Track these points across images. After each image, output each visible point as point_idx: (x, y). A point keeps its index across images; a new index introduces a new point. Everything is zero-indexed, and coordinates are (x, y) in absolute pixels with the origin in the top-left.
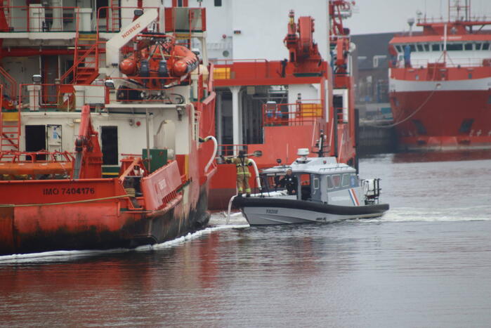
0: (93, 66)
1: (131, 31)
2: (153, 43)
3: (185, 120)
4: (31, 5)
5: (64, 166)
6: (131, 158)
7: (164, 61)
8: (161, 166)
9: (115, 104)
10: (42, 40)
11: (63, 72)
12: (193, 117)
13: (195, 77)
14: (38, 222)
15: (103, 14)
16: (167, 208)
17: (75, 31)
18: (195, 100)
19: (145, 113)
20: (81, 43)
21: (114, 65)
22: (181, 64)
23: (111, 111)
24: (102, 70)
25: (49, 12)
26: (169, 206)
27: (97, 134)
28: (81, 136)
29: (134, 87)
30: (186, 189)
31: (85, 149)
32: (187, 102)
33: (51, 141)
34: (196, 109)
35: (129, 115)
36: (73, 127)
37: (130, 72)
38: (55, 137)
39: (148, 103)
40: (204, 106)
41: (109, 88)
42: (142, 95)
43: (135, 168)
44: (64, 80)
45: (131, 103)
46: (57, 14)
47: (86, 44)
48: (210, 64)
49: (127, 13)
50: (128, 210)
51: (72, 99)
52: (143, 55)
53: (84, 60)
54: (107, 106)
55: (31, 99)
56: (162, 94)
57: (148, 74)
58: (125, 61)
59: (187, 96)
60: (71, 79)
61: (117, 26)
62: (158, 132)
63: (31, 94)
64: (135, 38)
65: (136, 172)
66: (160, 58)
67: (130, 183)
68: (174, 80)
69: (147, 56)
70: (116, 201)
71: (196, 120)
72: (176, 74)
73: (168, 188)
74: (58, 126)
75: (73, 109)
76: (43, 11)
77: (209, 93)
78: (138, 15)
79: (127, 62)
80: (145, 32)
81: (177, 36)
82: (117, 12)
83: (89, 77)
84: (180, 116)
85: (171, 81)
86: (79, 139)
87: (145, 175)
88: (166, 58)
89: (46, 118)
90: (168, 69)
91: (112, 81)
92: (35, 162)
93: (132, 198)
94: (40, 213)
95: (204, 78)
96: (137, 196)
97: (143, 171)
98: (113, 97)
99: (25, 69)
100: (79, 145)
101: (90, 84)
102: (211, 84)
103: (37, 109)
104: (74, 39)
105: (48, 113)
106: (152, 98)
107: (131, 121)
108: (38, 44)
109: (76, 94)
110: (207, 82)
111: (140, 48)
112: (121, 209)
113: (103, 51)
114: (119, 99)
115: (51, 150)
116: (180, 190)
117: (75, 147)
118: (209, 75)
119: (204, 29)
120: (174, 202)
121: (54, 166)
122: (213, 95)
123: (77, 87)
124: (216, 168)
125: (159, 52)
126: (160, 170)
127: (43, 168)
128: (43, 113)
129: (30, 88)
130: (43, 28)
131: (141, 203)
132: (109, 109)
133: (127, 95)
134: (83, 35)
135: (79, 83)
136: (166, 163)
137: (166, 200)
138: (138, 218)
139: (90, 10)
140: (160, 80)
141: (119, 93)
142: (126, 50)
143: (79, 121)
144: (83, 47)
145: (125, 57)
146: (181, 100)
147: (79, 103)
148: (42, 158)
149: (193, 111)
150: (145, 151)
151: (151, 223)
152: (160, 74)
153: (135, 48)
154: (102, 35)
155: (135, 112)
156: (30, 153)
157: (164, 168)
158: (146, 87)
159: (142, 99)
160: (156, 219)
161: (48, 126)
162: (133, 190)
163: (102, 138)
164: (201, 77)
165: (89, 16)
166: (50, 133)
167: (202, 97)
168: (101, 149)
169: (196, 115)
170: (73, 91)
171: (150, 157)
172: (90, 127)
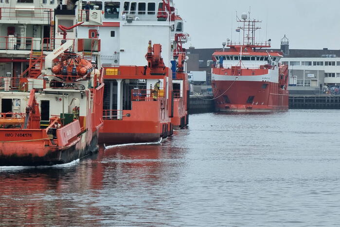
0: (39, 68)
1: (58, 51)
2: (69, 58)
3: (85, 98)
4: (10, 36)
5: (20, 121)
6: (55, 117)
7: (75, 67)
8: (69, 123)
9: (48, 89)
10: (13, 54)
11: (24, 71)
12: (90, 97)
13: (92, 75)
14: (2, 151)
15: (46, 41)
16: (70, 145)
17: (30, 50)
18: (92, 87)
19: (62, 94)
20: (33, 56)
21: (49, 69)
22: (84, 69)
23: (46, 92)
24: (43, 71)
25: (18, 39)
26: (72, 144)
27: (38, 104)
28: (29, 106)
29: (59, 80)
30: (84, 135)
31: (31, 112)
32: (87, 89)
33: (15, 107)
34: (92, 92)
35: (56, 95)
36: (27, 100)
37: (57, 73)
38: (17, 105)
39: (66, 89)
40: (97, 91)
41: (46, 80)
42: (63, 85)
43: (55, 123)
44: (24, 75)
45: (57, 89)
46: (23, 41)
47: (36, 57)
48: (102, 68)
49: (58, 42)
50: (49, 146)
51: (27, 86)
52: (65, 63)
53: (34, 65)
54: (44, 90)
55: (5, 85)
56: (73, 84)
57: (66, 74)
58: (55, 67)
59: (86, 86)
60: (27, 75)
61: (53, 48)
62: (71, 104)
63: (6, 82)
64: (61, 54)
65: (56, 125)
66: (73, 66)
67: (50, 132)
68: (80, 77)
69: (66, 64)
70: (43, 141)
71: (91, 98)
72: (81, 74)
73: (72, 134)
74: (19, 100)
75: (27, 91)
76: (15, 39)
77: (100, 84)
78: (63, 42)
79: (56, 68)
80: (65, 52)
81: (85, 54)
82: (53, 40)
83: (36, 74)
84: (82, 97)
85: (78, 78)
86: (28, 107)
87: (61, 127)
88: (76, 66)
89: (13, 95)
90: (77, 71)
91: (47, 77)
92: (5, 118)
93: (51, 140)
94: (3, 146)
95: (98, 76)
96: (54, 138)
97: (60, 125)
98: (48, 85)
99: (5, 69)
100: (27, 110)
101: (37, 78)
102: (102, 79)
103: (8, 90)
104: (30, 54)
105: (13, 93)
106: (68, 86)
107: (57, 98)
108: (11, 56)
109: (29, 83)
110: (100, 78)
111: (63, 60)
112: (45, 146)
113: (44, 61)
114: (51, 86)
115: (14, 112)
116: (79, 135)
117: (25, 111)
118: (101, 74)
119: (99, 50)
120: (75, 142)
121: (14, 121)
122: (103, 85)
123: (29, 79)
124: (102, 123)
125: (73, 63)
126: (69, 125)
127: (9, 122)
128: (11, 93)
129: (5, 79)
130: (14, 48)
131: (56, 142)
132: (46, 91)
133: (55, 84)
134: (34, 52)
135: (32, 77)
136: (73, 121)
137: (70, 141)
138: (54, 150)
139: (40, 39)
140: (73, 77)
141: (51, 83)
142: (56, 61)
143: (29, 97)
144: (35, 59)
145: (55, 65)
146: (83, 88)
147: (30, 88)
148: (10, 116)
149: (90, 93)
150: (61, 114)
151: (61, 153)
152: (72, 74)
153: (60, 60)
154: (45, 52)
155: (59, 93)
156: (3, 114)
157: (71, 124)
158: (65, 81)
159: (63, 87)
160: (63, 151)
161: (14, 99)
162: (52, 136)
163: (41, 107)
164: (96, 76)
165: (39, 42)
166: (15, 103)
167: (96, 86)
168: (40, 112)
169: (91, 95)
170: (27, 81)
171: (64, 117)
172: (34, 100)
